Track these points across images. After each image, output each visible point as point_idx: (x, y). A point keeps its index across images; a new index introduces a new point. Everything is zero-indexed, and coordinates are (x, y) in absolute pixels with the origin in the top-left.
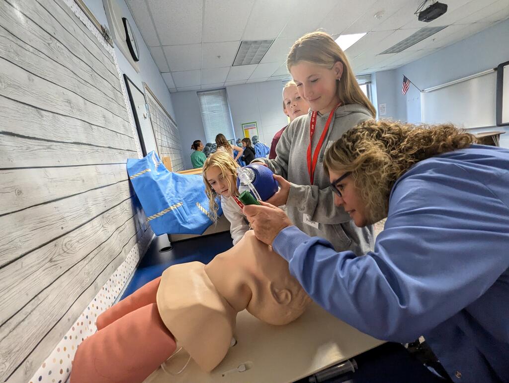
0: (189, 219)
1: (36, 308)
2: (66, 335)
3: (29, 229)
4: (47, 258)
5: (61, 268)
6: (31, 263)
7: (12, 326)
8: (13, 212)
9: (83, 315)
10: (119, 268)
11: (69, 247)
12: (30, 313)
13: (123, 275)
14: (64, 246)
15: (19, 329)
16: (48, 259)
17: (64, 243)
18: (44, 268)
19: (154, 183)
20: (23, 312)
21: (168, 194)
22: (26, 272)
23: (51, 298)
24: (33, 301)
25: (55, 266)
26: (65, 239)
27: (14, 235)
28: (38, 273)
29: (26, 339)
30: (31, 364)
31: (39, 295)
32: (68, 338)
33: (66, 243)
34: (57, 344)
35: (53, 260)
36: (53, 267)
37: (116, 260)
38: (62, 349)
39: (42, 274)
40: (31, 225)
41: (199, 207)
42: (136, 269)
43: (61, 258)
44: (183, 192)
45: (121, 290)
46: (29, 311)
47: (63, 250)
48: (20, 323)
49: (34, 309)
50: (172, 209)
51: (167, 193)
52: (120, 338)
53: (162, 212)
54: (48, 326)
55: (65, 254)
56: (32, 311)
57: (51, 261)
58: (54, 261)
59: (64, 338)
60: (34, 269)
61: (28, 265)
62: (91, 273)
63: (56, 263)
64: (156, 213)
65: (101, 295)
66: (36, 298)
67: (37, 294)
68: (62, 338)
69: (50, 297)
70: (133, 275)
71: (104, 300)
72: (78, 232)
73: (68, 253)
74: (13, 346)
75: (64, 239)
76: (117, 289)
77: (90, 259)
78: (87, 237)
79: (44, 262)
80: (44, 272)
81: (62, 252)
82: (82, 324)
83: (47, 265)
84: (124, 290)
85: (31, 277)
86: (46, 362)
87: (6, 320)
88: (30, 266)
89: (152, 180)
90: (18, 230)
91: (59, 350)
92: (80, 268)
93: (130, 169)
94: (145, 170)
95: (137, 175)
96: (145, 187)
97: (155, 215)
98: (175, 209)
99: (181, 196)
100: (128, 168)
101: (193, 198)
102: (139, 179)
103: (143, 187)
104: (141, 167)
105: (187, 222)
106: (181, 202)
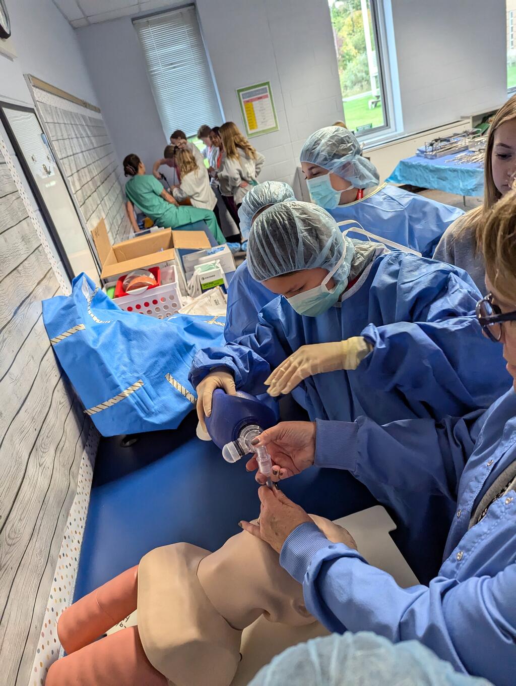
1: (4, 639)
2: (38, 647)
5: (12, 569)
10: (71, 511)
11: (13, 536)
19: (92, 353)
21: (117, 368)
25: (6, 572)
31: (3, 621)
32: (41, 649)
35: (2, 565)
36: (4, 575)
37: (65, 503)
38: (39, 667)
41: (171, 382)
43: (10, 555)
47: (9, 545)
49: (3, 641)
50: (127, 395)
51: (115, 366)
55: (12, 547)
56: (2, 646)
59: (37, 653)
62: (43, 549)
72: (19, 503)
73: (14, 544)
76: (76, 541)
77: (37, 532)
78: (28, 502)
81: (7, 549)
82: (50, 622)
91: (36, 669)
92: (31, 552)
93: (50, 324)
94: (74, 328)
95: (63, 338)
96: (79, 357)
97: (100, 406)
98: (131, 395)
99: (139, 369)
100: (47, 323)
101: (159, 369)
102: (67, 346)
103: (74, 359)
104: (68, 321)
105: (153, 413)
106: (141, 381)
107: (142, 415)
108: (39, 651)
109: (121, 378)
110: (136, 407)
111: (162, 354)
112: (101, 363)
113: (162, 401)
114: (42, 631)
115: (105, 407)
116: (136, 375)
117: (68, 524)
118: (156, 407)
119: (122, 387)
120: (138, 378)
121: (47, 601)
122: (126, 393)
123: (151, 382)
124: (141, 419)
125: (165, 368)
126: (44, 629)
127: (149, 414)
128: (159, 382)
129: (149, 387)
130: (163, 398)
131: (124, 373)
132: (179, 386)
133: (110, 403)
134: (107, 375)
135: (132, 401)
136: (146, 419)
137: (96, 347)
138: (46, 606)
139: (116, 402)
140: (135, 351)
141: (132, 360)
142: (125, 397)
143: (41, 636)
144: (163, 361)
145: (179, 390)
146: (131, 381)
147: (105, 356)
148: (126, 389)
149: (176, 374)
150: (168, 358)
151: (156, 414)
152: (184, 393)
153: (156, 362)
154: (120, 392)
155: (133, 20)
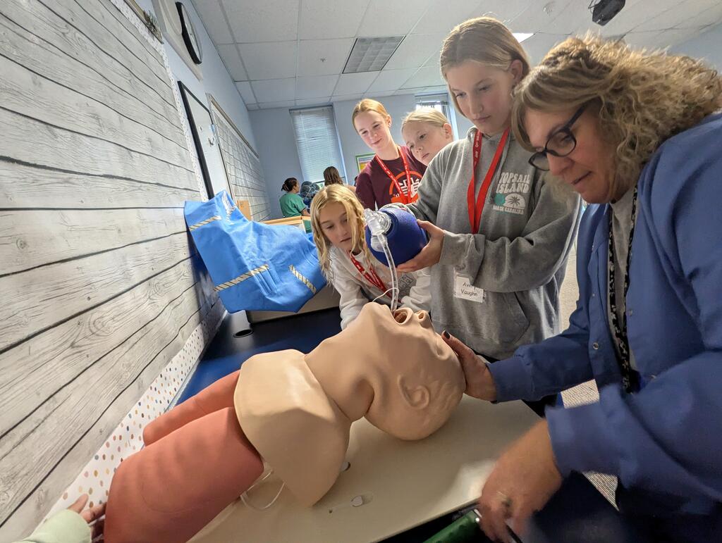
0: (278, 289)
1: (51, 413)
2: (97, 454)
3: (39, 298)
4: (66, 342)
5: (88, 356)
6: (43, 349)
7: (18, 439)
8: (13, 273)
9: (122, 426)
10: (174, 359)
11: (99, 326)
12: (43, 421)
13: (180, 369)
14: (92, 325)
15: (27, 444)
16: (69, 344)
17: (92, 320)
18: (62, 356)
19: (225, 237)
20: (33, 419)
21: (247, 253)
22: (36, 362)
23: (73, 400)
24: (47, 403)
25: (79, 354)
26: (94, 315)
27: (17, 306)
28: (54, 363)
29: (38, 457)
30: (46, 493)
31: (56, 396)
32: (101, 457)
33: (95, 321)
34: (84, 467)
35: (76, 344)
36: (76, 355)
37: (169, 347)
38: (91, 474)
39: (60, 364)
40: (43, 293)
41: (294, 272)
42: (199, 361)
43: (88, 342)
44: (270, 249)
45: (177, 390)
46: (42, 419)
47: (91, 331)
48: (28, 435)
49: (49, 415)
50: (253, 275)
51: (245, 251)
52: (180, 457)
53: (238, 278)
54: (70, 440)
55: (93, 337)
56: (45, 418)
57: (72, 346)
58: (78, 347)
59: (94, 458)
60: (48, 357)
61: (39, 351)
62: (133, 365)
63: (80, 349)
64: (229, 279)
65: (148, 397)
66: (51, 399)
67: (53, 393)
68: (91, 458)
69: (72, 398)
70: (194, 370)
71: (153, 404)
72: (113, 306)
73: (98, 335)
74: (18, 467)
75: (92, 314)
76: (171, 389)
77: (131, 345)
78: (125, 312)
79: (61, 349)
80: (62, 362)
81: (88, 333)
82: (120, 437)
83: (68, 352)
84: (183, 390)
85: (44, 369)
86: (68, 491)
87: (7, 430)
88: (41, 353)
89: (223, 231)
90: (23, 300)
91: (86, 475)
92: (116, 358)
93: (190, 215)
94: (211, 218)
95: (200, 225)
96: (212, 241)
97: (228, 283)
98: (257, 275)
99: (266, 256)
100: (187, 214)
101: (284, 259)
102: (203, 231)
103: (208, 242)
104: (207, 213)
105: (275, 294)
106: (266, 265)
107: (265, 294)
108: (97, 458)
109: (249, 261)
110: (260, 285)
111: (288, 247)
112: (232, 246)
113: (285, 286)
114: (108, 441)
115: (231, 285)
116: (263, 260)
117: (168, 367)
118: (278, 290)
119: (249, 268)
120: (265, 263)
121: (123, 417)
122: (253, 273)
123: (276, 268)
124: (264, 296)
125: (289, 259)
126: (110, 439)
127: (272, 294)
128: (283, 269)
129: (274, 272)
130: (286, 283)
131: (252, 257)
132: (301, 276)
133: (237, 281)
134: (237, 255)
135: (257, 280)
136: (268, 297)
137: (230, 233)
138: (121, 420)
139: (242, 280)
140: (264, 243)
141: (261, 249)
142: (252, 276)
143: (105, 444)
144: (288, 253)
145: (301, 279)
146: (258, 264)
147: (236, 241)
148: (253, 269)
149: (299, 267)
150: (292, 252)
151: (278, 296)
152: (304, 281)
153: (282, 253)
154: (247, 271)
155: (290, 110)
